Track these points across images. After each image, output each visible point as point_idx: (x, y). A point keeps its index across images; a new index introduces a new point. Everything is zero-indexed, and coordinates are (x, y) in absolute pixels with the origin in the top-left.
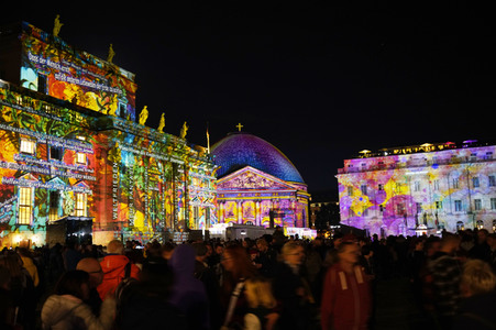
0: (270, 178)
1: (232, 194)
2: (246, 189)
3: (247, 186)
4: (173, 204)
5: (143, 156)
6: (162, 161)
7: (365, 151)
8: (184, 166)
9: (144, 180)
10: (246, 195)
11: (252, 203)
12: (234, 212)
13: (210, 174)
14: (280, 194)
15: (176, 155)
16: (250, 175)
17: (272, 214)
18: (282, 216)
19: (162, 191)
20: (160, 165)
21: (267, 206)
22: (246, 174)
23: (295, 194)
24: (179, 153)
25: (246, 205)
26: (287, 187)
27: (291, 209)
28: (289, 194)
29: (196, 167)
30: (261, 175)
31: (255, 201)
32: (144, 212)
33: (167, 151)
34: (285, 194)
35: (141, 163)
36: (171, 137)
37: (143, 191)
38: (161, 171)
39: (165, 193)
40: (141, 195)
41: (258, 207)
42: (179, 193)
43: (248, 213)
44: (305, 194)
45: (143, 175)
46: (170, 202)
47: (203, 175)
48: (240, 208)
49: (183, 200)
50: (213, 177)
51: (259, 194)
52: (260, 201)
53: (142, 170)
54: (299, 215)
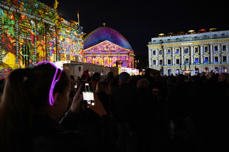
0: (117, 46)
1: (98, 54)
2: (105, 51)
3: (106, 49)
4: (46, 50)
5: (13, 13)
6: (34, 20)
7: (161, 34)
8: (55, 26)
9: (15, 30)
10: (105, 54)
11: (108, 58)
12: (100, 62)
13: (79, 37)
14: (121, 54)
15: (47, 18)
16: (107, 45)
17: (117, 63)
18: (122, 64)
19: (34, 40)
20: (32, 22)
21: (115, 59)
22: (105, 44)
23: (128, 54)
24: (50, 17)
25: (105, 59)
26: (125, 51)
27: (126, 60)
28: (126, 54)
29: (68, 31)
30: (112, 45)
31: (109, 57)
32: (15, 54)
33: (39, 14)
34: (123, 54)
35: (12, 17)
36: (43, 5)
37: (14, 38)
38: (34, 26)
39: (38, 42)
40: (12, 41)
41: (111, 60)
42: (51, 44)
43: (106, 62)
44: (133, 54)
45: (14, 26)
46: (43, 49)
47: (74, 37)
48: (102, 60)
49: (55, 49)
50: (81, 39)
51: (111, 54)
52: (112, 57)
53: (13, 22)
54: (130, 64)
